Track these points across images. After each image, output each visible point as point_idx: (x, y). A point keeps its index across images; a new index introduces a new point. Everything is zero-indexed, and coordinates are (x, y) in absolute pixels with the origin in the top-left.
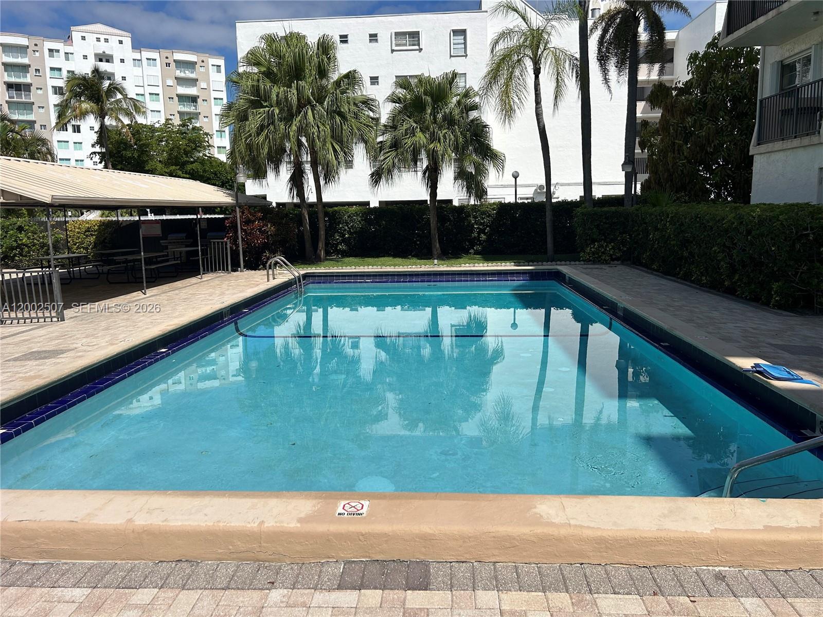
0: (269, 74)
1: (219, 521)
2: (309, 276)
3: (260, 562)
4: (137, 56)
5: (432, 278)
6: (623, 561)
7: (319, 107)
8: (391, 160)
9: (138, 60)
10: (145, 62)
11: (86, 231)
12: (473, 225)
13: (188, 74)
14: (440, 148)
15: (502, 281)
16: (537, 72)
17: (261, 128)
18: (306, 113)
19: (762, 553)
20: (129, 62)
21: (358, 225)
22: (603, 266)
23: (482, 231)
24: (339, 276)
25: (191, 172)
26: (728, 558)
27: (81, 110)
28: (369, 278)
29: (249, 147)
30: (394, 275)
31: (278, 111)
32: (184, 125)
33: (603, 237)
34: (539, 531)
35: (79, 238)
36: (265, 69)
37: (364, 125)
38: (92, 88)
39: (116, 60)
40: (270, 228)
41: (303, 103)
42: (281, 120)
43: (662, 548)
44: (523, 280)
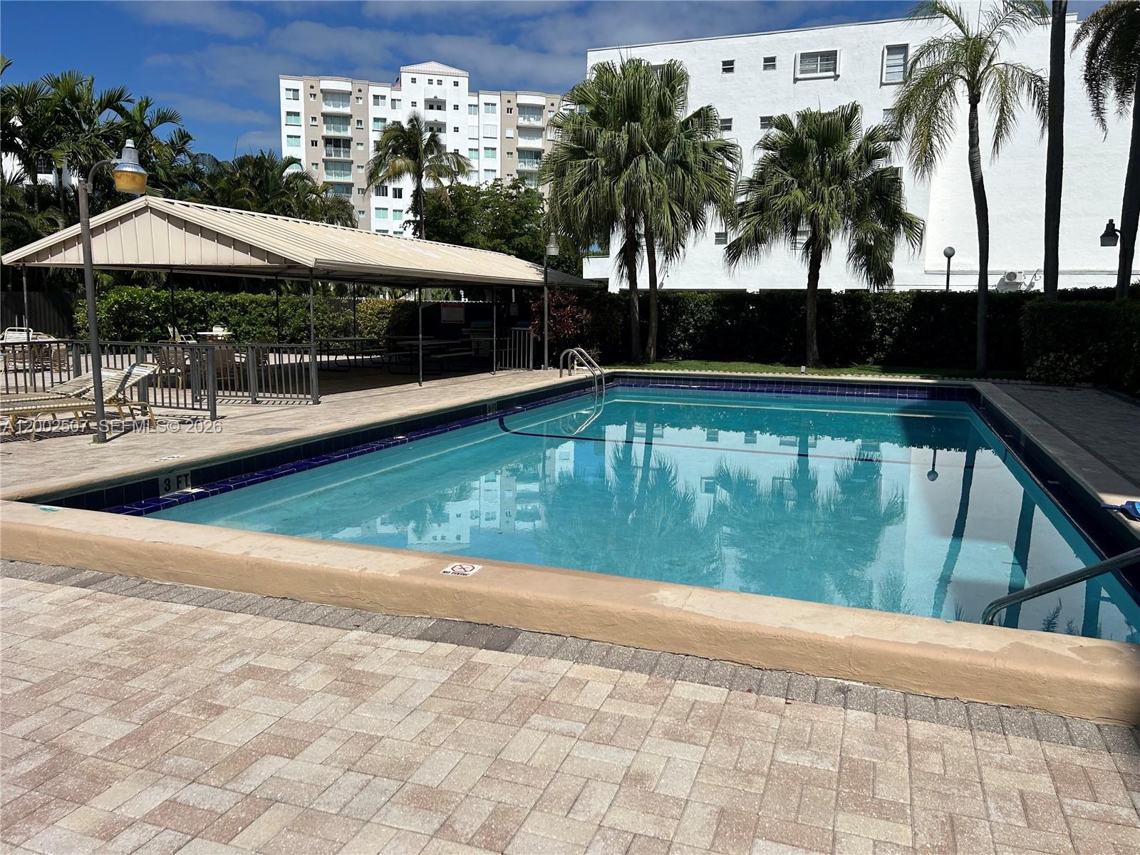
0: (598, 116)
1: (325, 563)
2: (619, 377)
3: (357, 609)
4: (474, 100)
5: (784, 388)
6: (735, 658)
7: (655, 156)
8: (753, 228)
9: (475, 106)
10: (482, 107)
11: (379, 313)
12: (874, 322)
13: (533, 122)
14: (822, 211)
15: (886, 397)
16: (974, 100)
17: (581, 185)
18: (637, 165)
19: (906, 671)
20: (464, 109)
21: (708, 317)
22: (1058, 389)
23: (885, 332)
24: (657, 378)
25: (519, 247)
26: (862, 672)
27: (394, 168)
28: (696, 383)
29: (565, 209)
30: (731, 381)
31: (603, 163)
32: (514, 187)
33: (1063, 345)
34: (641, 611)
35: (371, 320)
36: (593, 109)
37: (716, 179)
38: (409, 140)
39: (449, 107)
40: (585, 316)
41: (635, 150)
42: (605, 174)
43: (782, 648)
44: (918, 398)
